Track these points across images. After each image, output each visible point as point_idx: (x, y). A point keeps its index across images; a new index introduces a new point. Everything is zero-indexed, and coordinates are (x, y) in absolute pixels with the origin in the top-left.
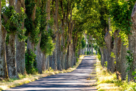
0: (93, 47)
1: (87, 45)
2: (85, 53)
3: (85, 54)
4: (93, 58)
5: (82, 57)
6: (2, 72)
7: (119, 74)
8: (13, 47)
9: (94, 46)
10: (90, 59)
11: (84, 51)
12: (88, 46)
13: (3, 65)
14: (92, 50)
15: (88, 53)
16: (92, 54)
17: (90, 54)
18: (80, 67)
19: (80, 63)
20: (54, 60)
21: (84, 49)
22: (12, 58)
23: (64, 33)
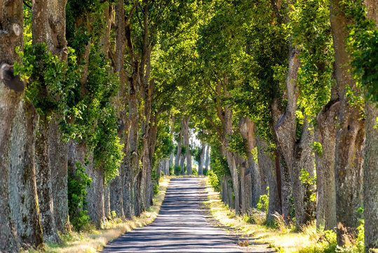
0: (192, 153)
1: (177, 148)
2: (170, 169)
3: (171, 174)
4: (195, 183)
5: (164, 182)
6: (27, 227)
7: (343, 229)
8: (44, 157)
9: (194, 151)
10: (188, 186)
11: (167, 164)
12: (179, 151)
13: (29, 206)
14: (189, 162)
15: (178, 171)
16: (188, 174)
17: (182, 173)
18: (165, 209)
19: (163, 198)
20: (117, 191)
21: (168, 159)
22: (41, 188)
23: (136, 116)
